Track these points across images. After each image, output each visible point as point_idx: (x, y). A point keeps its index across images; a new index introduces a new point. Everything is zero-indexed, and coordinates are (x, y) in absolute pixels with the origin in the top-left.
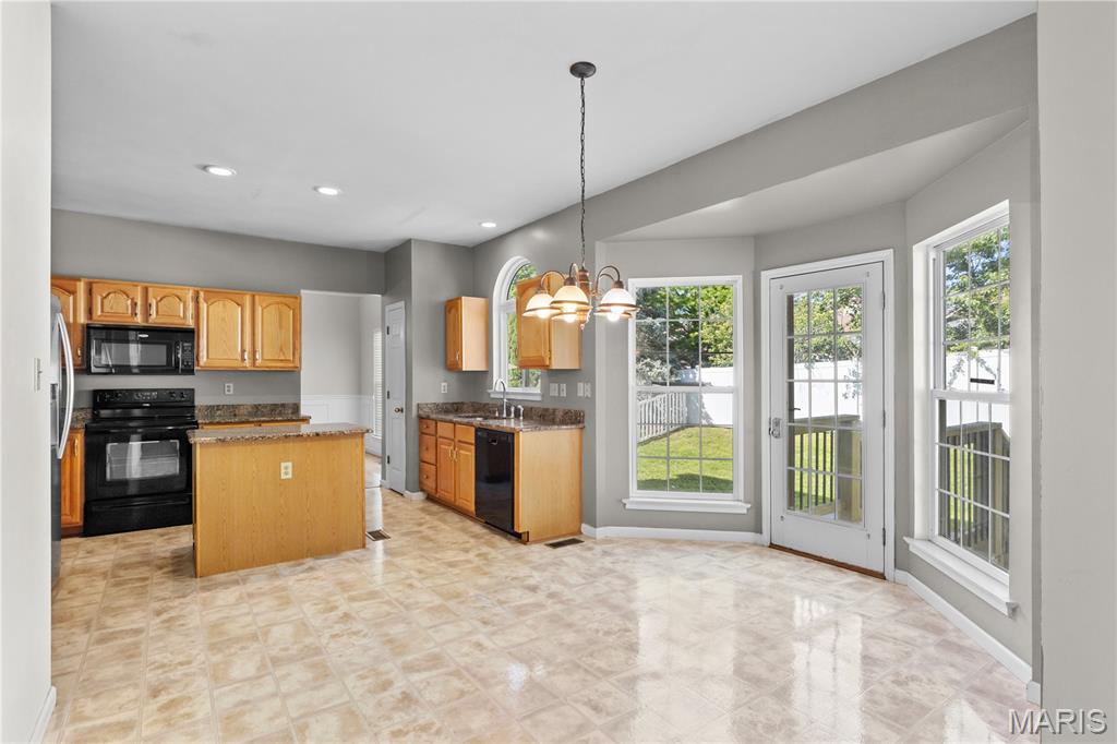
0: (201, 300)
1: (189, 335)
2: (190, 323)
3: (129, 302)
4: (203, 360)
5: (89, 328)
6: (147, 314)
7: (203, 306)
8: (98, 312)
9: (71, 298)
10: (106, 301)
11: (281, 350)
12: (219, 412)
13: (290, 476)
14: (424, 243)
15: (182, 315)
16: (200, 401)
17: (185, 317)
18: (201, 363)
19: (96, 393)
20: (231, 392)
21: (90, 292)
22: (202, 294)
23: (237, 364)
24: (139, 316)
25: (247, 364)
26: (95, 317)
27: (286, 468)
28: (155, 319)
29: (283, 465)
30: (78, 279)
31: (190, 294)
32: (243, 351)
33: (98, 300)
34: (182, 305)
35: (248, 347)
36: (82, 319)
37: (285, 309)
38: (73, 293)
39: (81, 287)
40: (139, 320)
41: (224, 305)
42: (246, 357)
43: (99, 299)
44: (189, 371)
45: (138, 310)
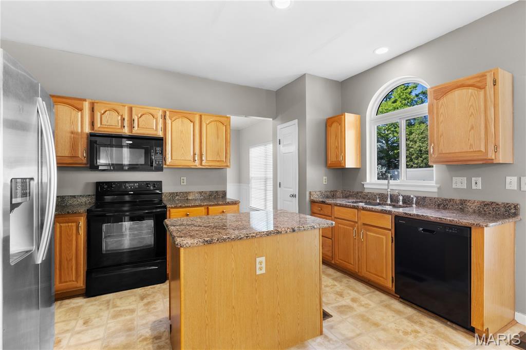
0: (167, 117)
1: (159, 142)
2: (160, 134)
3: (120, 118)
4: (169, 160)
5: (91, 135)
6: (132, 127)
7: (169, 121)
8: (98, 124)
9: (80, 113)
10: (104, 116)
11: (218, 154)
12: (177, 197)
13: (263, 271)
14: (314, 77)
15: (155, 128)
16: (166, 189)
17: (156, 130)
18: (168, 163)
19: (98, 184)
20: (185, 184)
21: (92, 110)
22: (168, 113)
23: (191, 164)
24: (126, 127)
25: (197, 163)
26: (96, 128)
27: (261, 263)
28: (137, 131)
29: (258, 260)
30: (85, 100)
31: (160, 113)
32: (194, 154)
33: (98, 116)
34: (155, 120)
35: (197, 152)
36: (87, 130)
37: (220, 125)
38: (80, 110)
39: (86, 106)
40: (126, 131)
41: (182, 121)
42: (196, 159)
43: (99, 114)
44: (160, 169)
45: (126, 123)
